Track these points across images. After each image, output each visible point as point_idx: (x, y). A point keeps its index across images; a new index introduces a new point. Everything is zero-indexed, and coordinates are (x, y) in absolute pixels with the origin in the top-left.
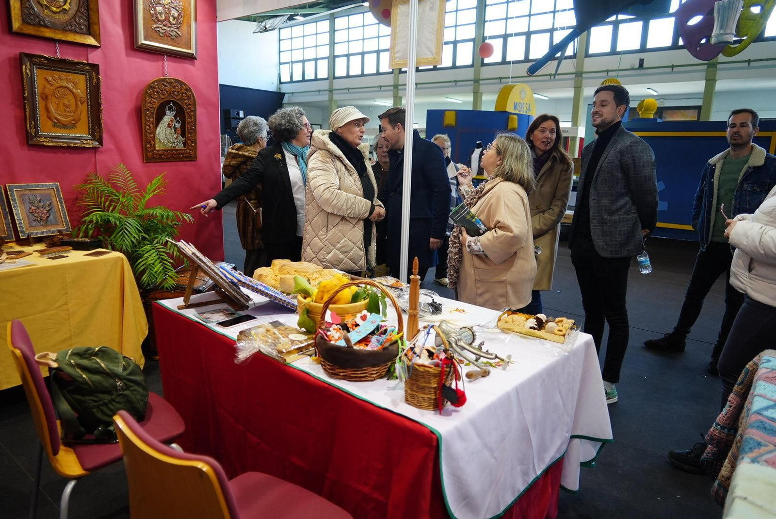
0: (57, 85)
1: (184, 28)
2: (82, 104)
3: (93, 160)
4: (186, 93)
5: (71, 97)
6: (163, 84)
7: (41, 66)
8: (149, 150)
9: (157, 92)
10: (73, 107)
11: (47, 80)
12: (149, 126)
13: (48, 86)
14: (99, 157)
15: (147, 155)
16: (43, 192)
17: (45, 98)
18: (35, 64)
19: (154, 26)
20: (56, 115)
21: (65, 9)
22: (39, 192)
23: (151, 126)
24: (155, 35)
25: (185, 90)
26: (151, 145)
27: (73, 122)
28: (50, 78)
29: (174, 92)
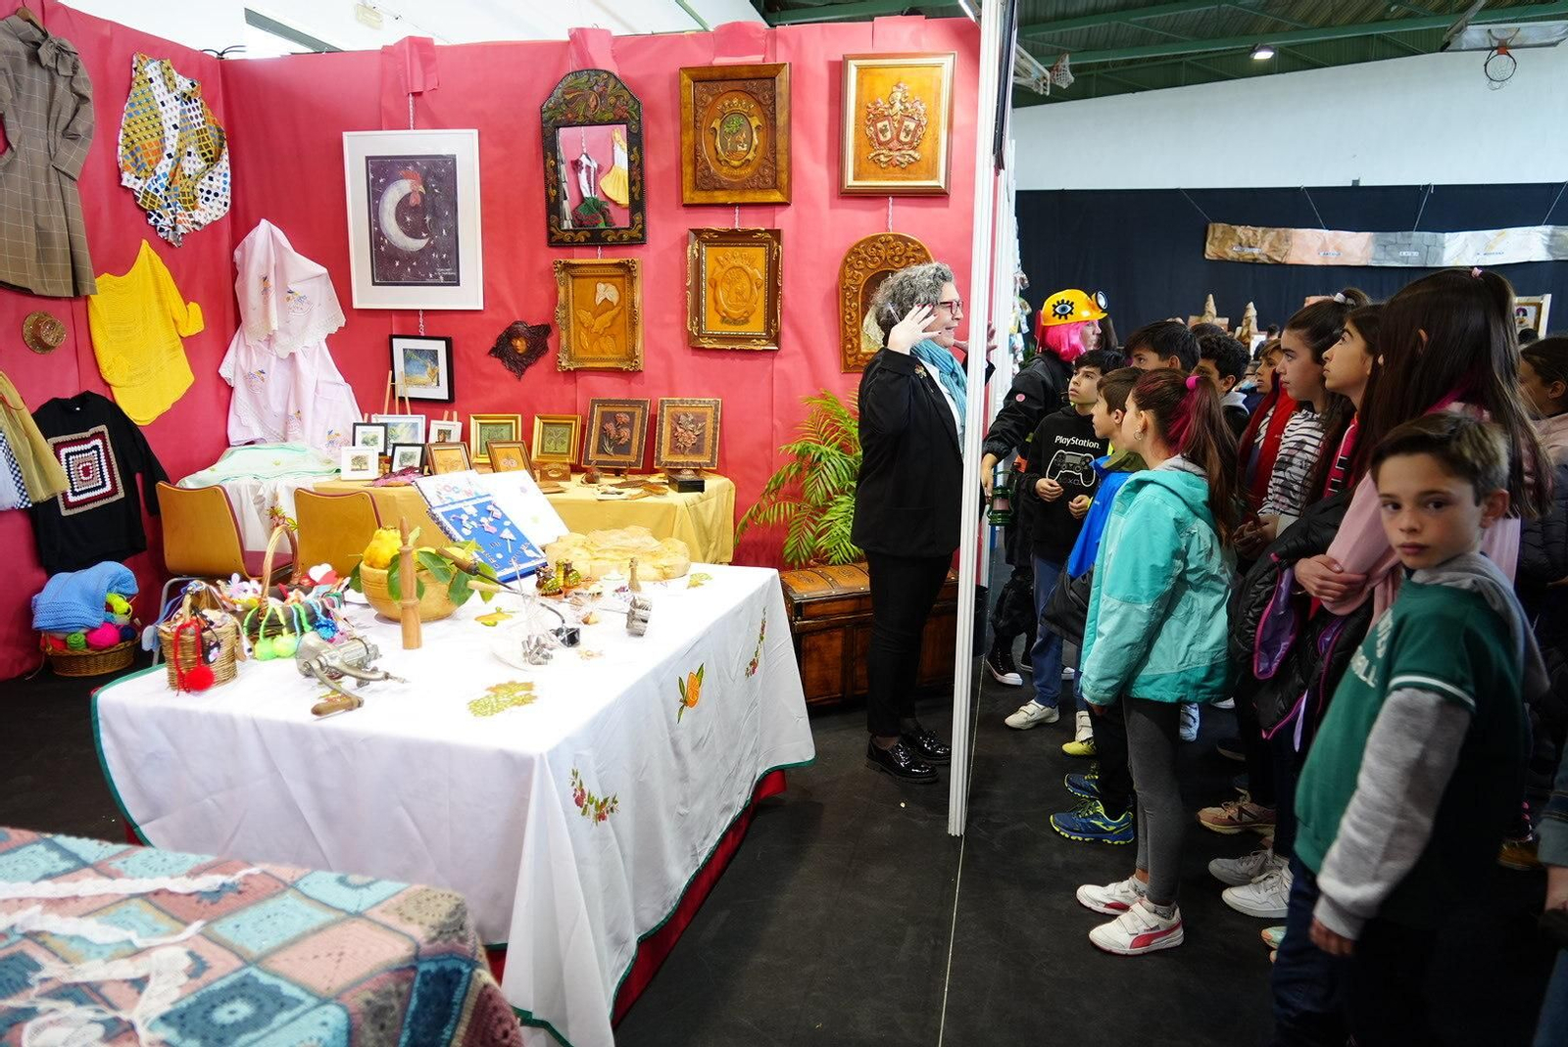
0: (730, 266)
1: (926, 145)
2: (758, 288)
3: (770, 368)
4: (914, 257)
5: (745, 280)
6: (874, 246)
7: (710, 243)
8: (849, 352)
9: (864, 260)
10: (746, 295)
11: (717, 260)
12: (850, 314)
13: (719, 269)
14: (778, 364)
15: (846, 361)
16: (698, 410)
17: (714, 285)
18: (705, 241)
19: (872, 155)
20: (725, 306)
21: (749, 160)
22: (693, 410)
23: (854, 314)
24: (873, 168)
25: (914, 250)
26: (853, 345)
27: (745, 315)
28: (721, 258)
29: (892, 257)
